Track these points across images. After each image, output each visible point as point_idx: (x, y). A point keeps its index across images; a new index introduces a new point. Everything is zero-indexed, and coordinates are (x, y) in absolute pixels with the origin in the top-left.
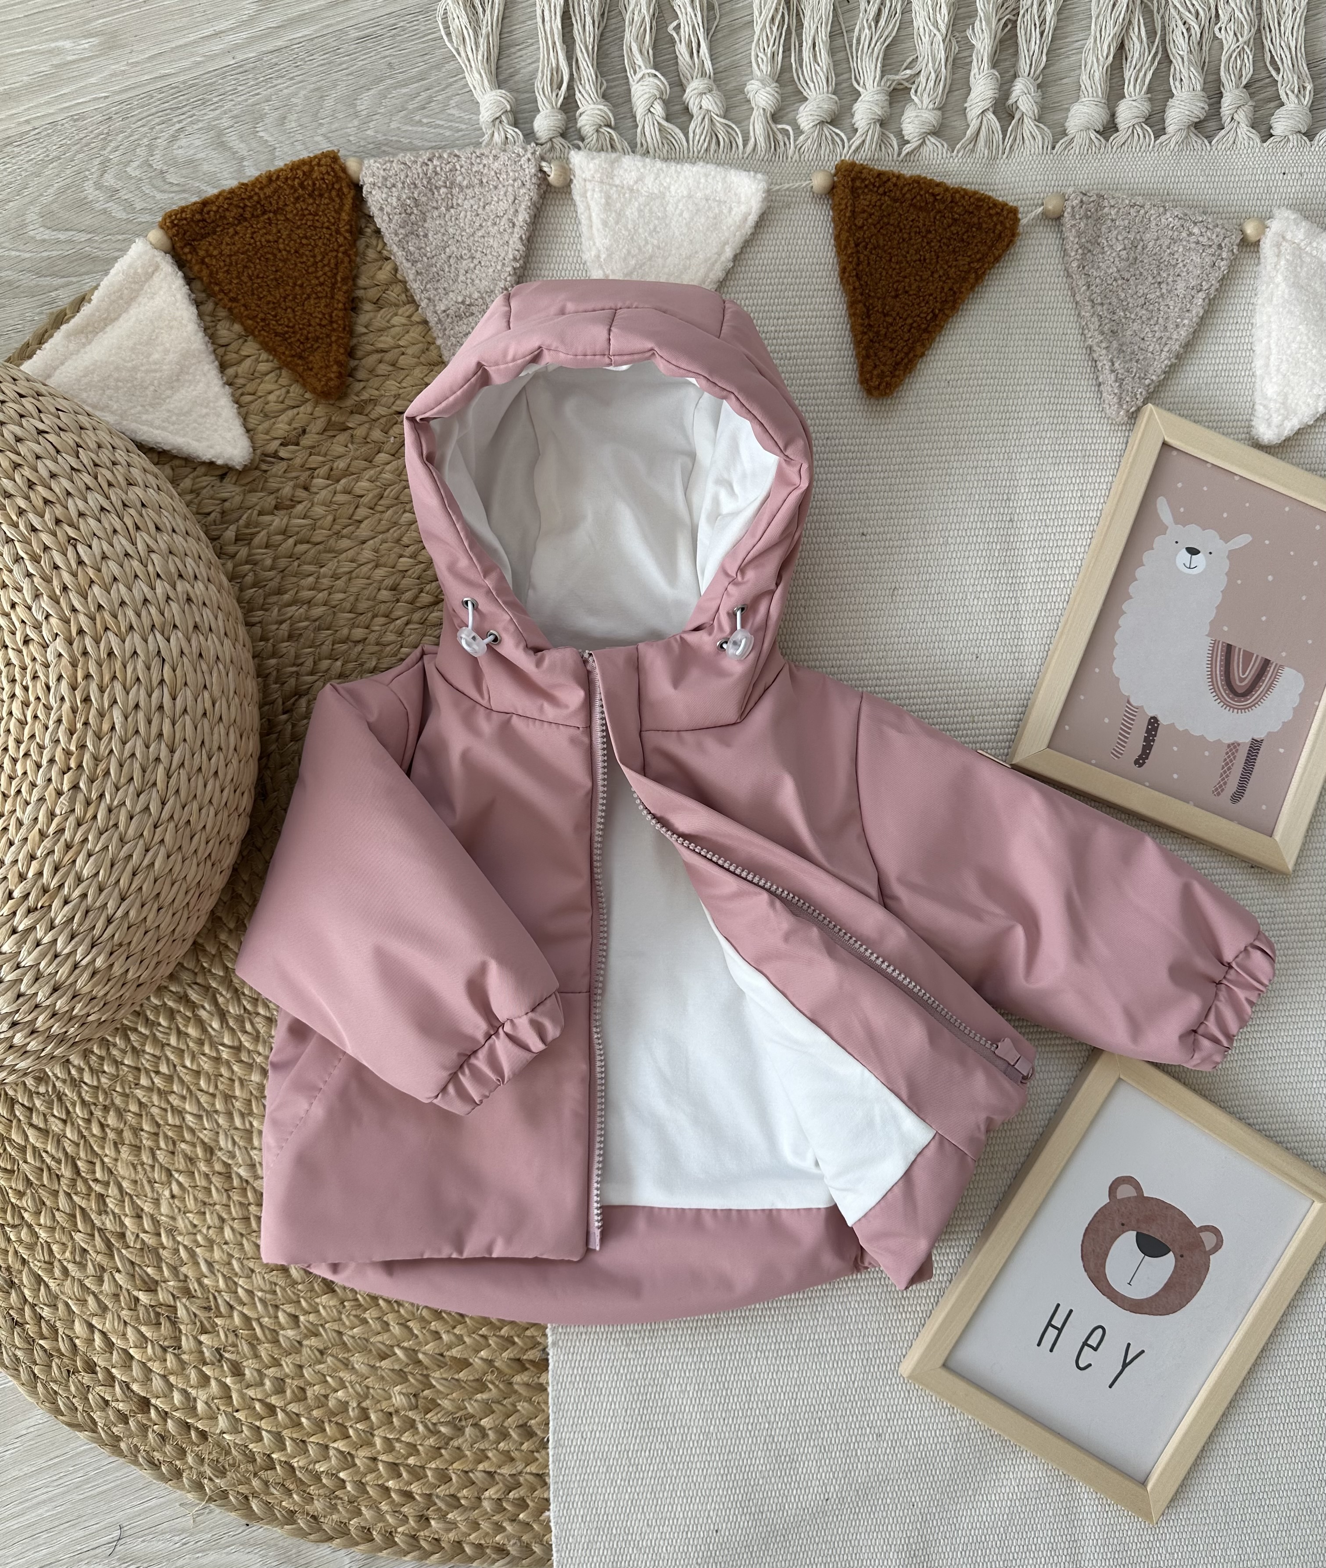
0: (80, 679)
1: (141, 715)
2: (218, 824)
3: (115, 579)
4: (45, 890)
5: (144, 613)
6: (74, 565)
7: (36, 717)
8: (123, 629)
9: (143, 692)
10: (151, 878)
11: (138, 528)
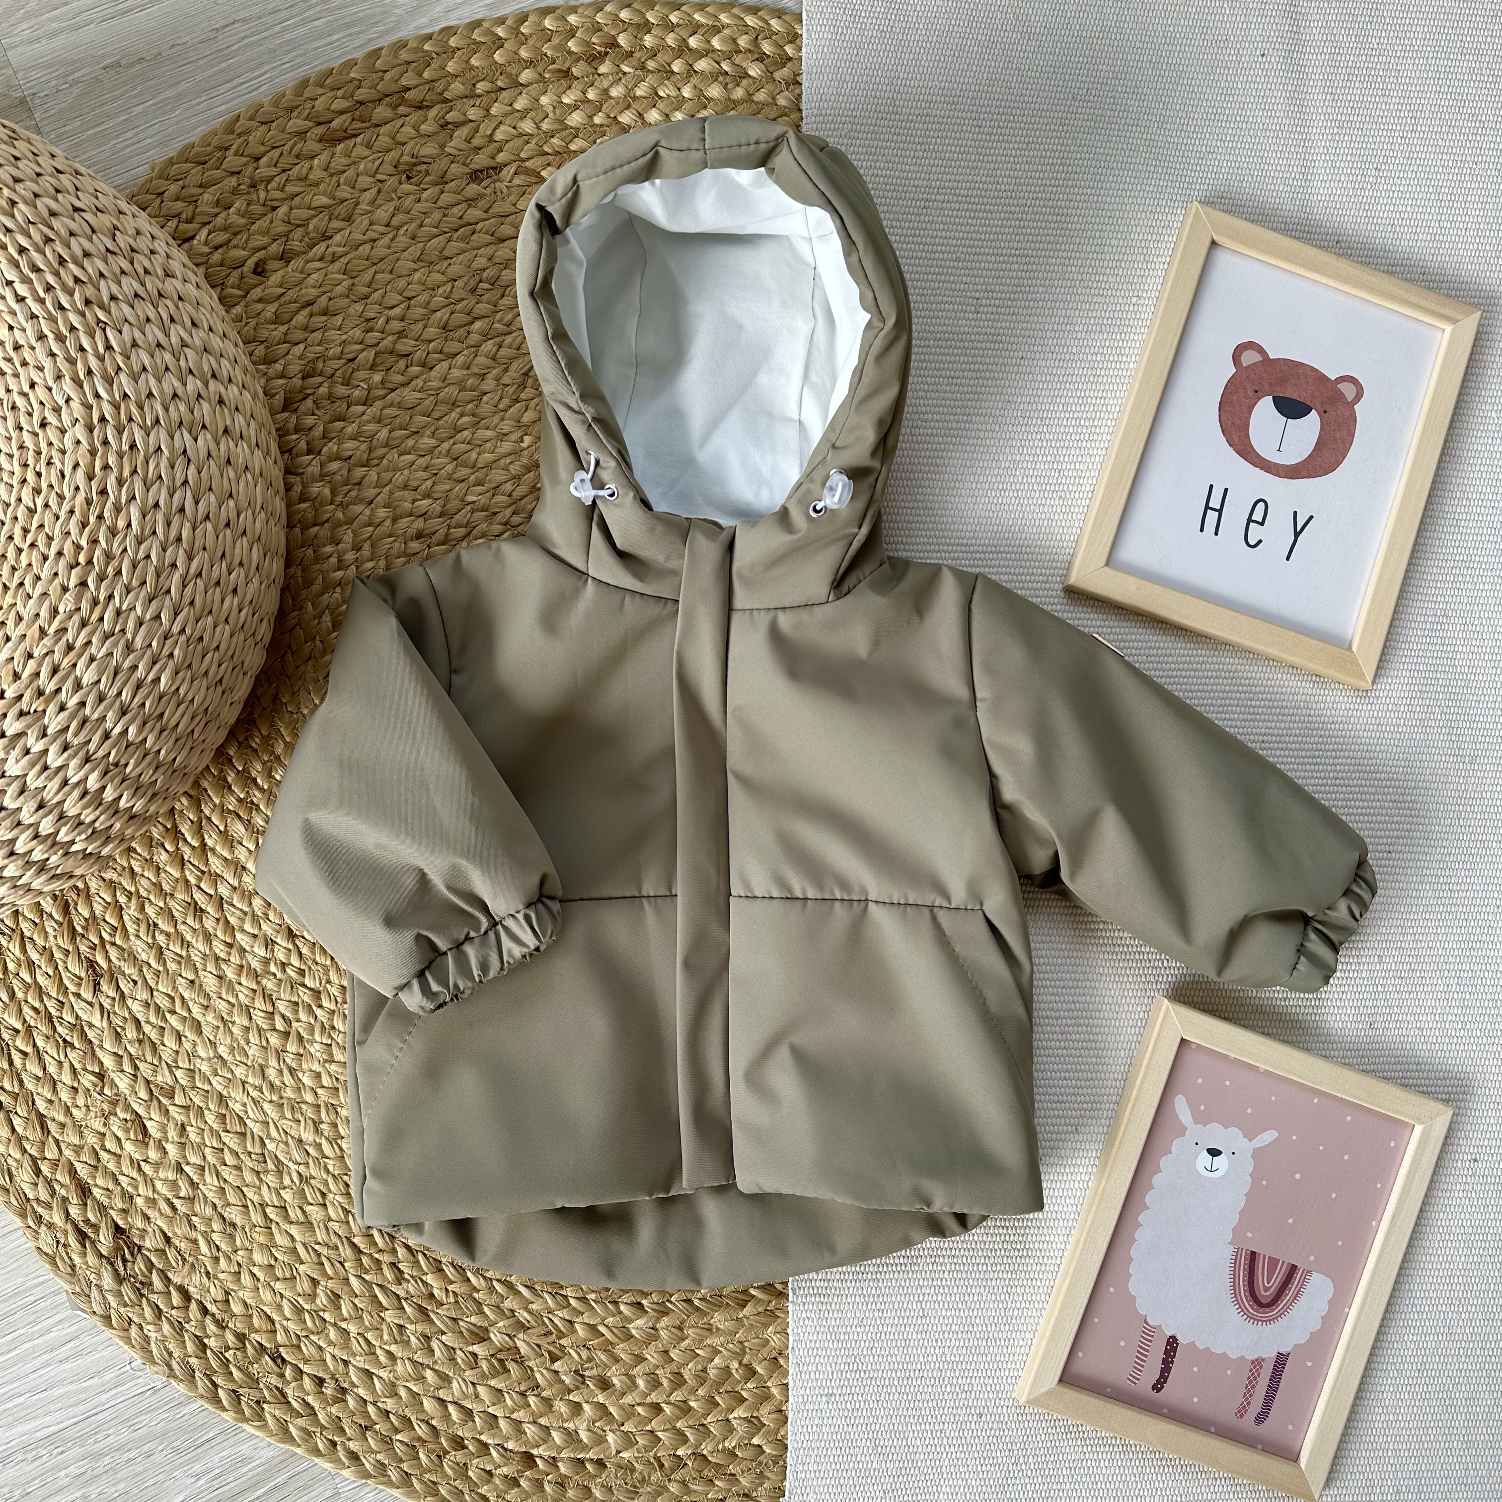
0: (97, 469)
1: (160, 517)
2: (233, 646)
3: (144, 369)
4: (40, 693)
5: (172, 408)
6: (101, 349)
7: (47, 505)
8: (149, 423)
9: (164, 493)
10: (156, 693)
11: (172, 320)
